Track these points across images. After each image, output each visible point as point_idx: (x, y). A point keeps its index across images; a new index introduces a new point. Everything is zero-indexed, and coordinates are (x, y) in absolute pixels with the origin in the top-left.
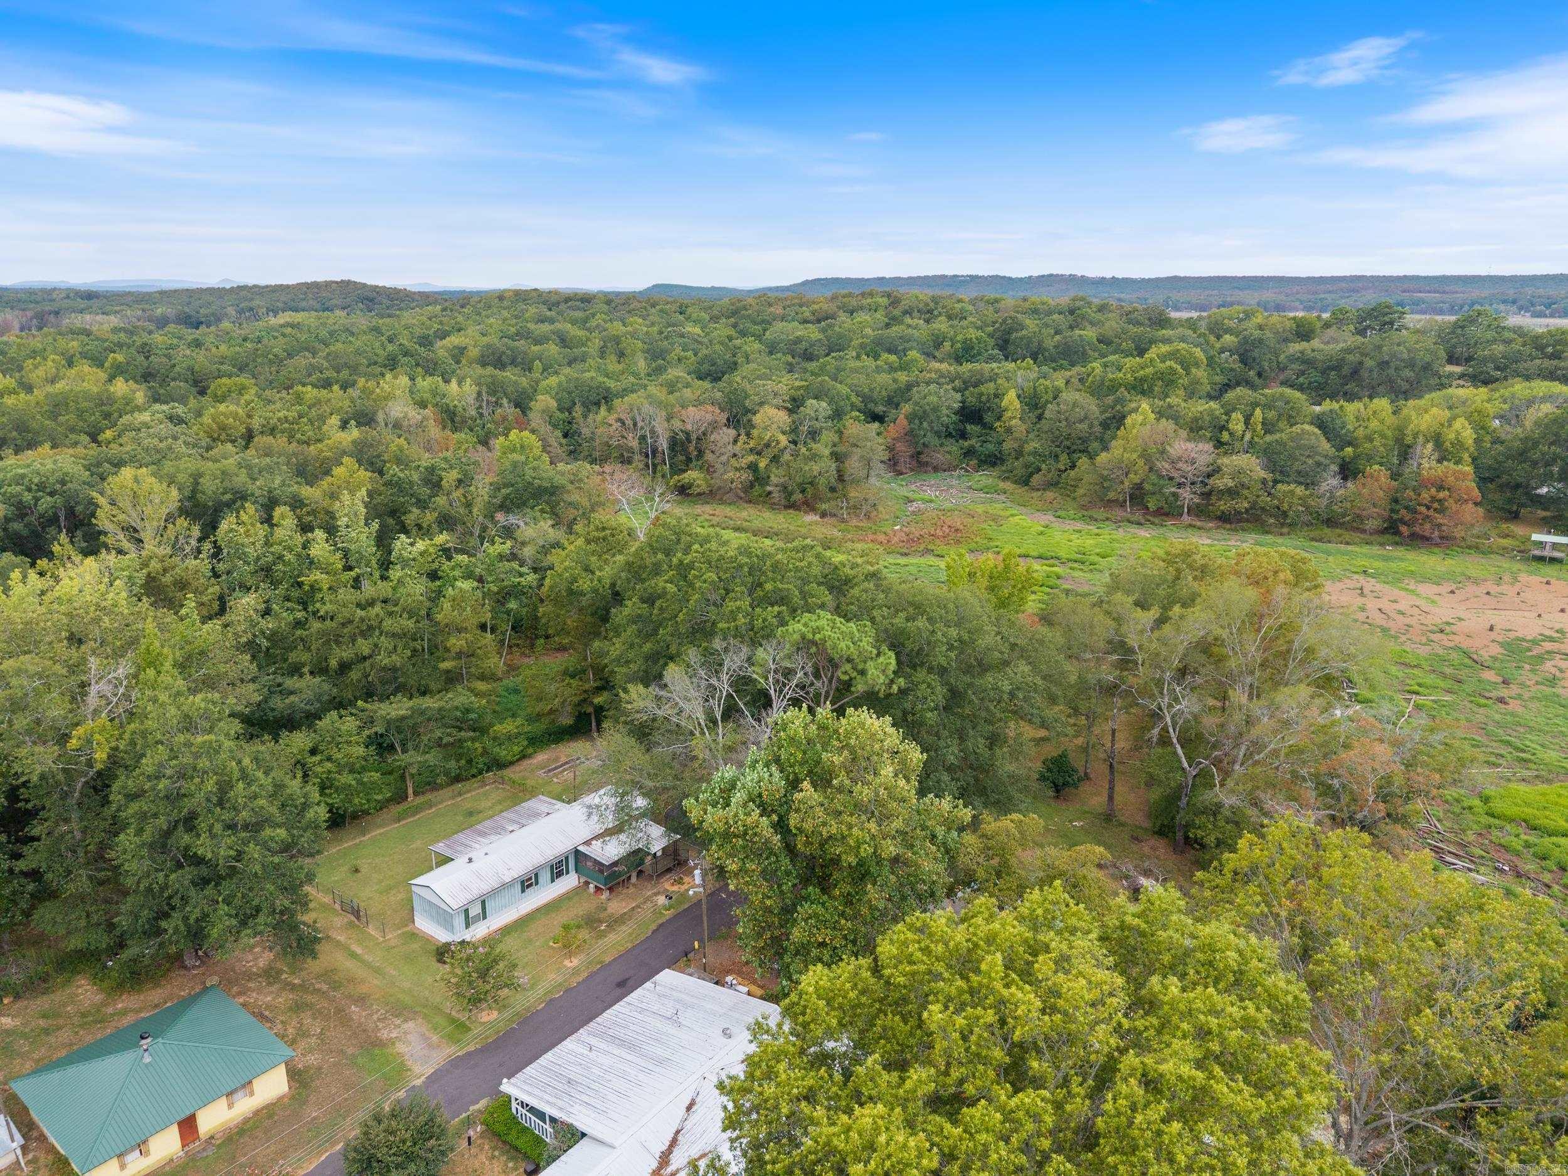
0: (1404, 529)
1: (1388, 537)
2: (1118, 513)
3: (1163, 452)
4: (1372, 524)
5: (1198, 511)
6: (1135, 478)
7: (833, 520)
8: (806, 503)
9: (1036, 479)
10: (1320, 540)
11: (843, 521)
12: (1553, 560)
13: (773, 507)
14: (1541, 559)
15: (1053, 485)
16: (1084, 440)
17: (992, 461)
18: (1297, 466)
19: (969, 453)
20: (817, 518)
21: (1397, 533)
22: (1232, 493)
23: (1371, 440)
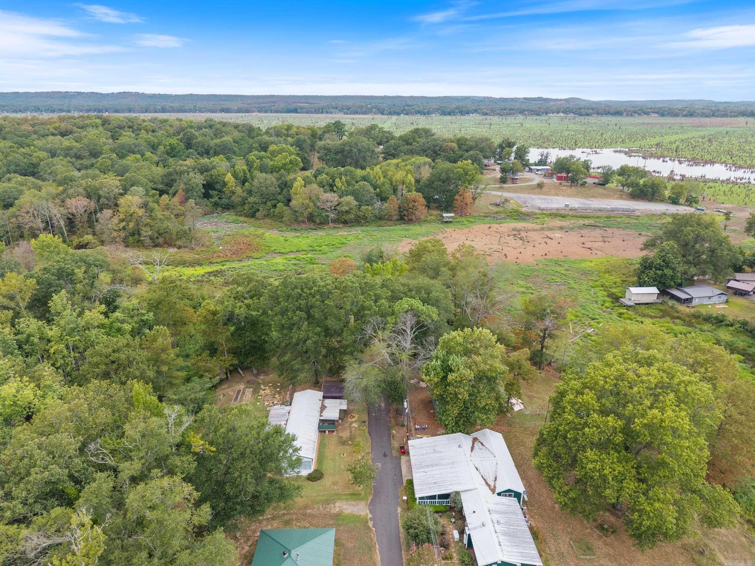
0: (406, 218)
1: (400, 222)
2: (304, 226)
3: (318, 199)
4: (395, 217)
5: (334, 221)
6: (310, 210)
7: (186, 250)
8: (165, 243)
9: (258, 214)
10: (381, 226)
11: (193, 249)
12: (450, 222)
13: (146, 247)
14: (446, 222)
15: (267, 216)
16: (274, 195)
17: (228, 207)
18: (365, 198)
19: (216, 205)
20: (176, 250)
21: (404, 220)
22: (347, 212)
23: (384, 185)
